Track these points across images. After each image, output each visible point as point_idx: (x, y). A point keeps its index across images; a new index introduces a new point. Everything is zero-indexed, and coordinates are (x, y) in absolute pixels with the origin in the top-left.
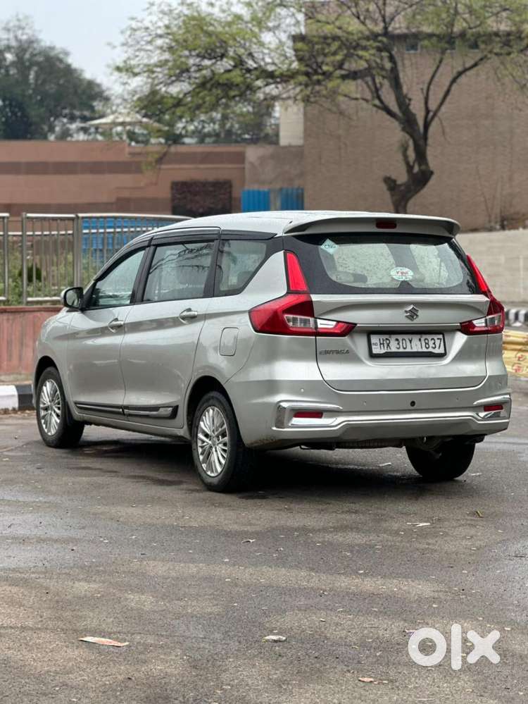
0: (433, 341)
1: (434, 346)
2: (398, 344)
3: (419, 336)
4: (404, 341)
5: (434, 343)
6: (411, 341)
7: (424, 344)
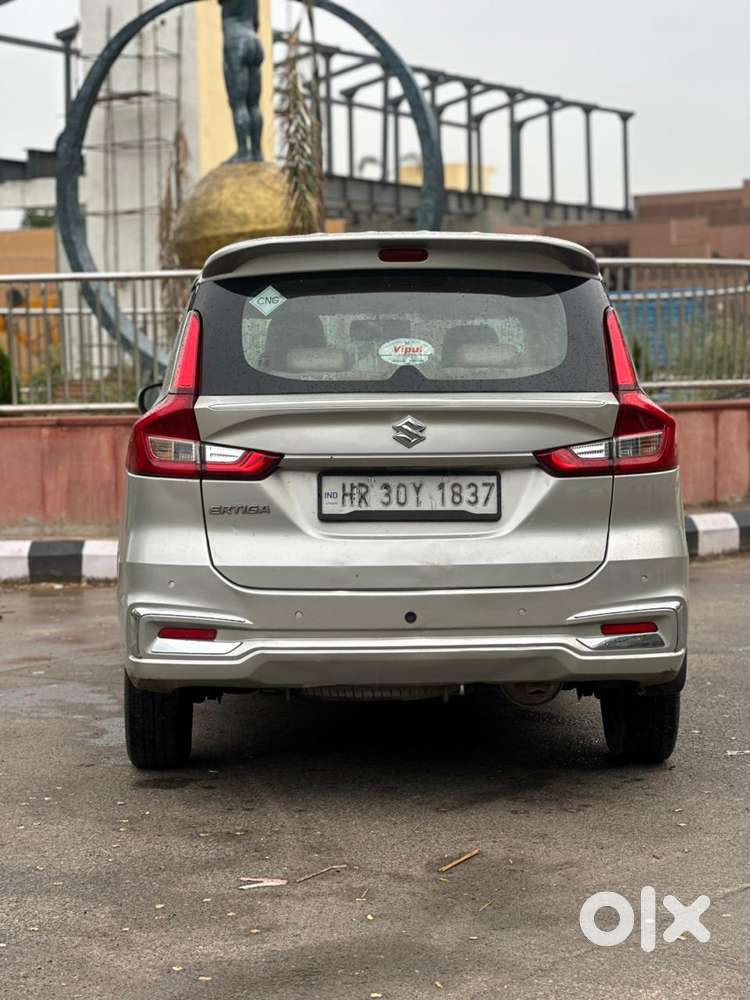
0: (473, 489)
1: (473, 499)
2: (388, 495)
3: (438, 480)
4: (402, 490)
5: (475, 494)
6: (418, 490)
7: (448, 494)
